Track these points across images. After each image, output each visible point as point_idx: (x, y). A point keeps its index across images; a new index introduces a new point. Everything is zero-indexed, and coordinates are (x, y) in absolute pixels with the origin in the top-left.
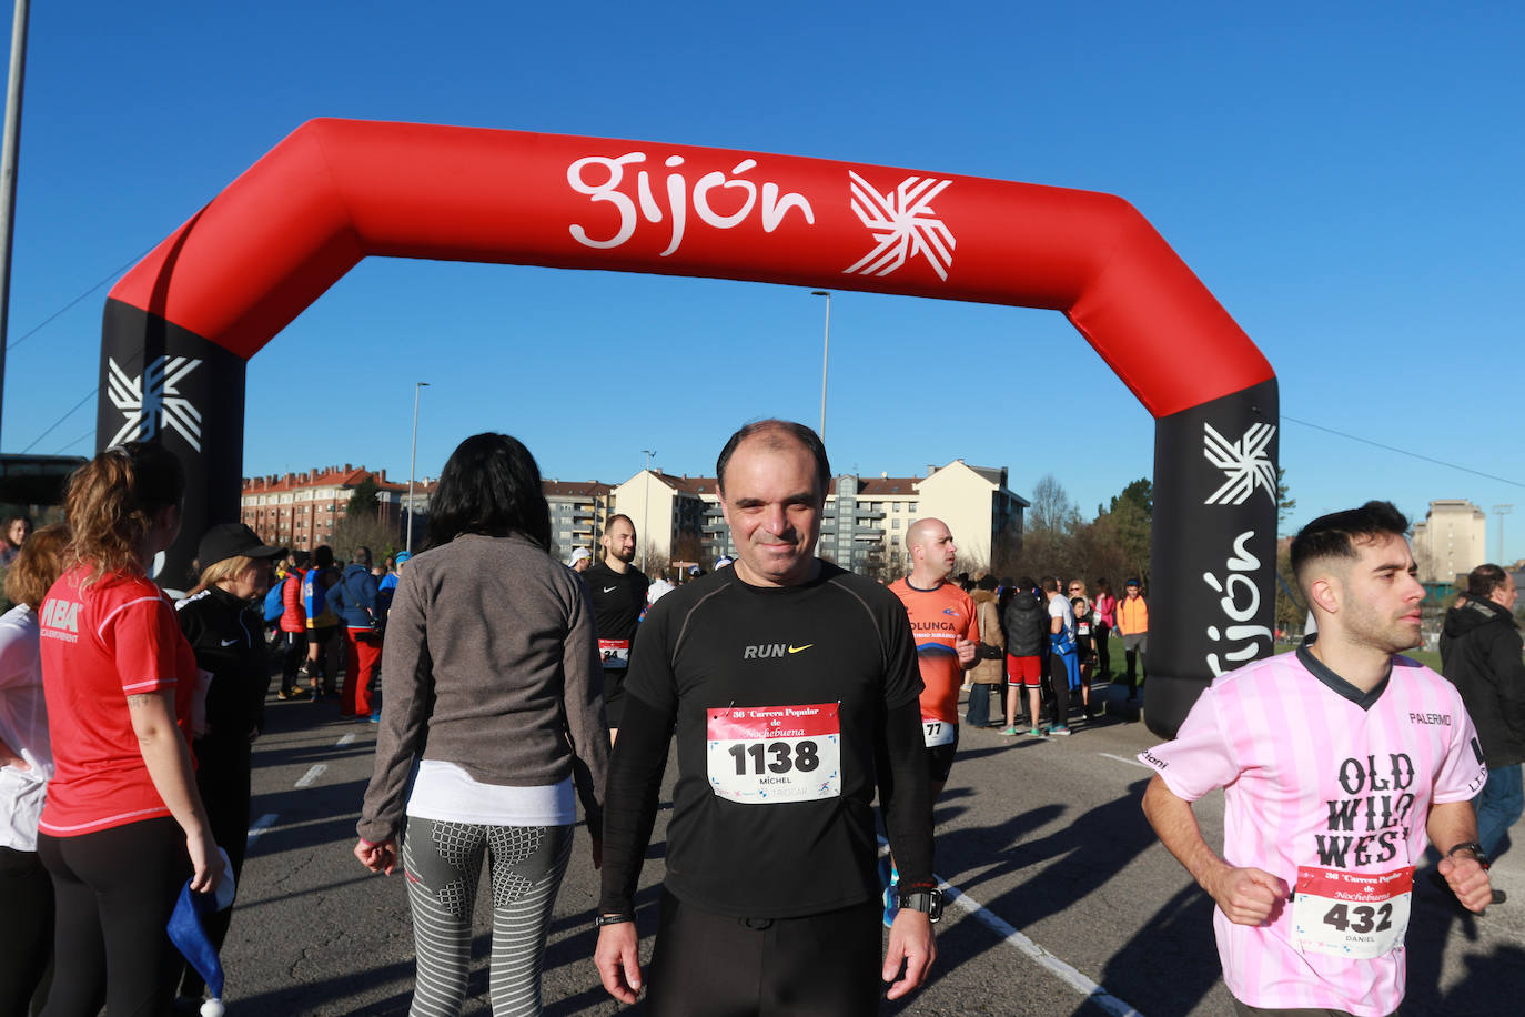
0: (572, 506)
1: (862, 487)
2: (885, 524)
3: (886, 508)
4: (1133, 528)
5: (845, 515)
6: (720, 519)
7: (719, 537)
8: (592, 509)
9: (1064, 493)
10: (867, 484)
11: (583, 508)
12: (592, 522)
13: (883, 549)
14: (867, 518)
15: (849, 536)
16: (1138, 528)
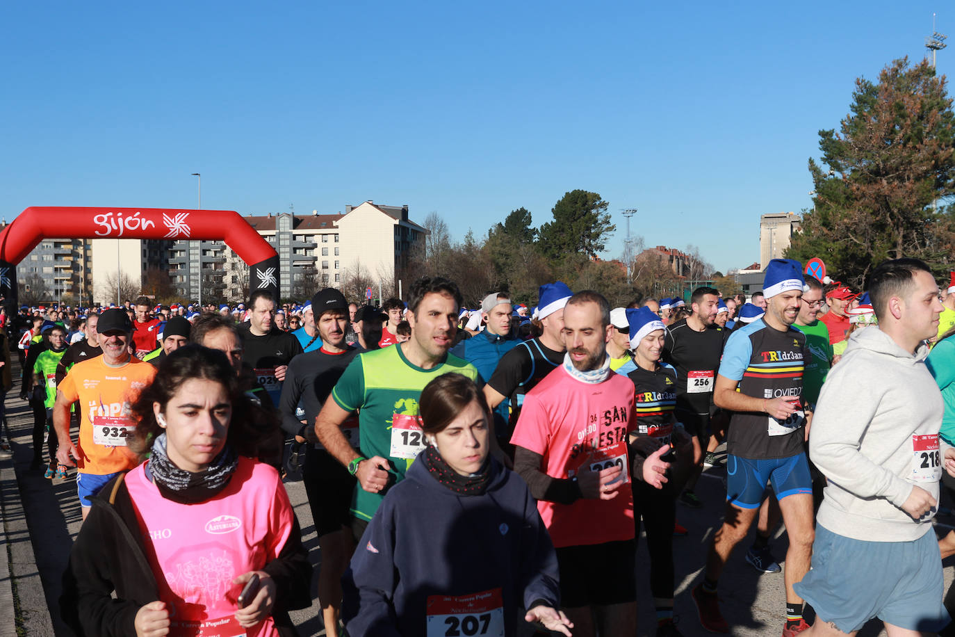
0: (52, 245)
1: (297, 223)
2: (316, 252)
3: (317, 239)
4: (502, 249)
5: (285, 246)
6: (182, 253)
7: (182, 268)
8: (71, 247)
9: (445, 225)
10: (302, 220)
11: (62, 246)
12: (71, 258)
13: (316, 272)
14: (302, 248)
15: (288, 263)
16: (506, 250)
